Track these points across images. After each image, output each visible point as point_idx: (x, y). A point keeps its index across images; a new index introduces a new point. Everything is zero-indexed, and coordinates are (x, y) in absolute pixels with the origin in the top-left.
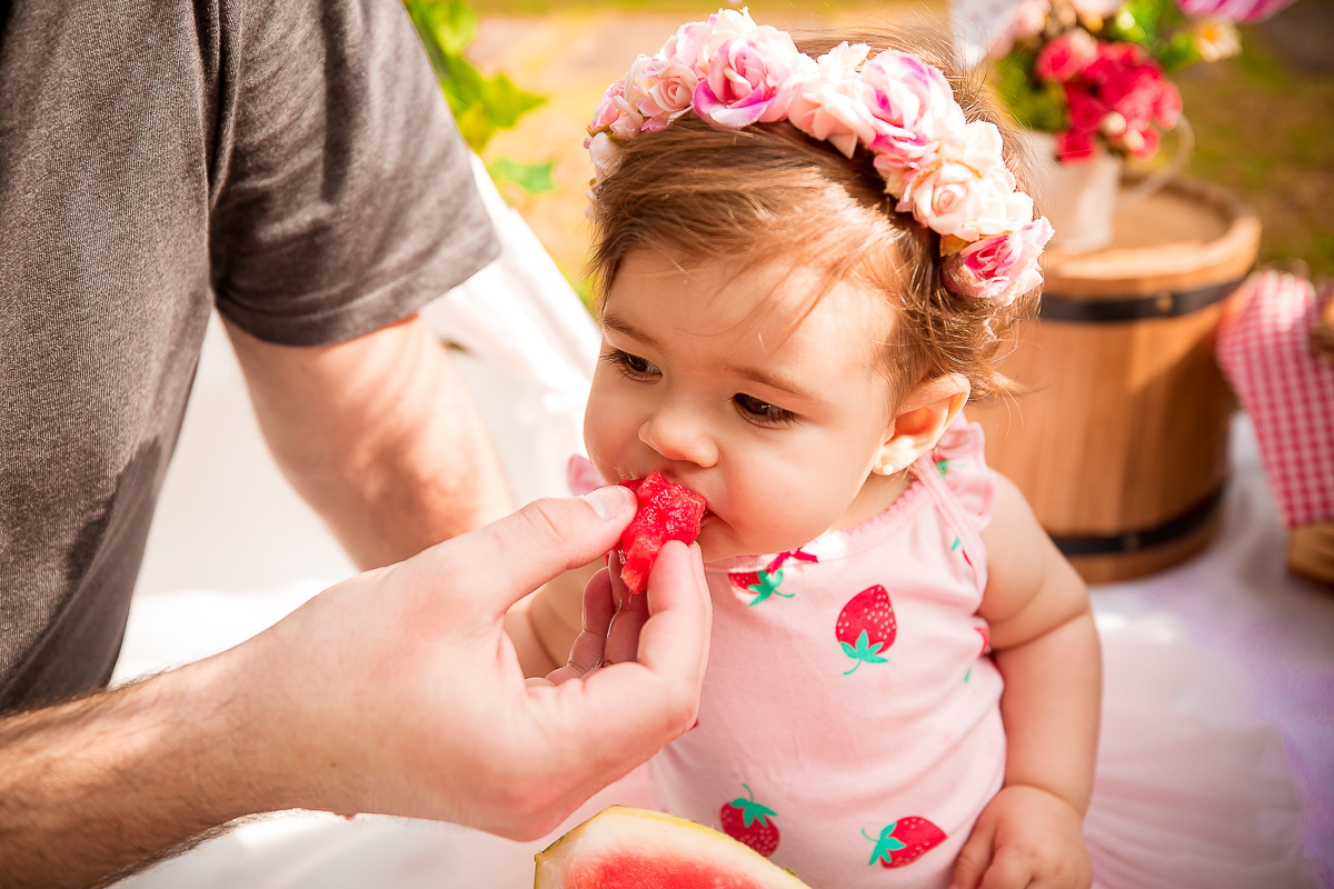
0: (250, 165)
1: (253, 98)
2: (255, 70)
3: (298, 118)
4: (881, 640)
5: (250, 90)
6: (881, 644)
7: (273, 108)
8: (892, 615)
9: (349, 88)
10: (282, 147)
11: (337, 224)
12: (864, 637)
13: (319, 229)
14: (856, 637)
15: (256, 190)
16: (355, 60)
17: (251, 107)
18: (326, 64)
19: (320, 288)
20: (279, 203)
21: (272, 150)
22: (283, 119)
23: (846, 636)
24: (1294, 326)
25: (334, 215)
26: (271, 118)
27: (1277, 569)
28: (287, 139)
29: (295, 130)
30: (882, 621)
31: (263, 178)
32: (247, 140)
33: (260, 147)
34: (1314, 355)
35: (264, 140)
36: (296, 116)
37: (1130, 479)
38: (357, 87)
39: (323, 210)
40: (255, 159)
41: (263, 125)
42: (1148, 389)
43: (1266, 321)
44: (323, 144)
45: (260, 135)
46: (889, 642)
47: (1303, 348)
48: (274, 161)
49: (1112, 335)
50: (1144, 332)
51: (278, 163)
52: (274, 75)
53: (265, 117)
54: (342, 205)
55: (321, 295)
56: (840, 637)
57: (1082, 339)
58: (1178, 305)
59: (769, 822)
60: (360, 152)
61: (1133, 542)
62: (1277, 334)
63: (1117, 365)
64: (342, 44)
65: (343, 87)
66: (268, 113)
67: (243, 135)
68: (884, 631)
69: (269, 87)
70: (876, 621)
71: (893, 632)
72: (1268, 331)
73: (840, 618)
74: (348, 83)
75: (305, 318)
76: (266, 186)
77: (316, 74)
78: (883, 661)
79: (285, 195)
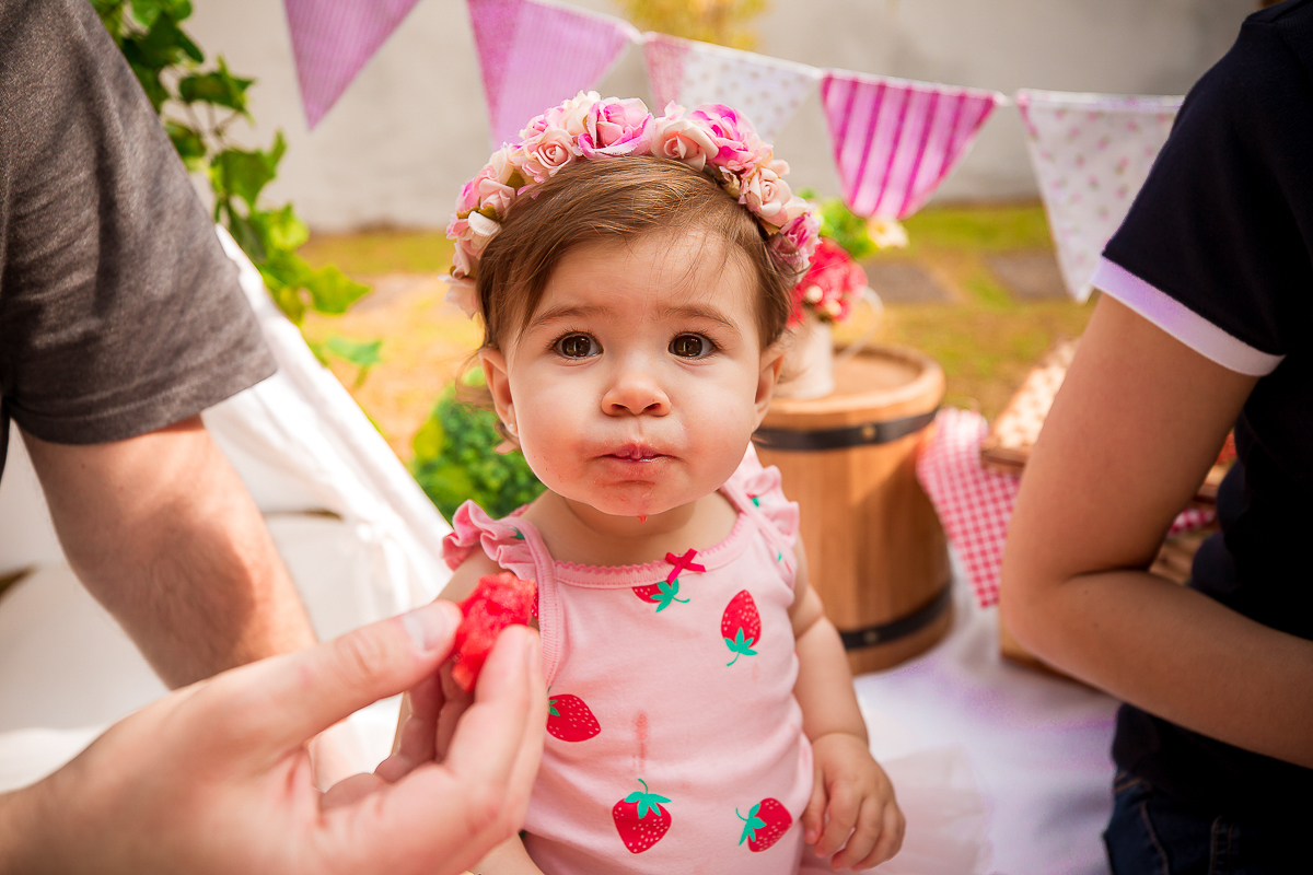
0: (23, 281)
1: (24, 224)
2: (26, 202)
3: (69, 245)
4: (751, 635)
5: (21, 217)
6: (752, 639)
7: (44, 234)
8: (757, 615)
9: (118, 225)
10: (53, 268)
11: (106, 335)
12: (740, 632)
13: (89, 339)
14: (736, 633)
15: (29, 302)
16: (124, 203)
17: (21, 232)
18: (100, 206)
19: (93, 392)
20: (52, 315)
21: (44, 269)
22: (53, 244)
23: (729, 633)
24: (969, 447)
25: (103, 328)
26: (41, 243)
27: (993, 654)
28: (60, 261)
29: (67, 255)
30: (752, 619)
31: (36, 293)
32: (19, 259)
33: (31, 267)
34: (984, 467)
35: (34, 260)
36: (66, 243)
37: (863, 582)
38: (125, 224)
39: (93, 324)
40: (28, 276)
41: (34, 248)
42: (866, 502)
43: (949, 445)
44: (96, 269)
45: (33, 256)
46: (757, 638)
47: (977, 462)
48: (45, 279)
49: (832, 459)
50: (856, 456)
51: (50, 281)
52: (44, 207)
53: (36, 241)
54: (111, 319)
55: (95, 398)
56: (725, 634)
57: (809, 463)
58: (880, 434)
59: (662, 809)
60: (128, 277)
61: (871, 637)
62: (958, 454)
63: (840, 484)
64: (113, 190)
65: (114, 225)
66: (38, 238)
67: (16, 255)
68: (753, 628)
69: (39, 217)
70: (748, 620)
71: (758, 632)
72: (951, 452)
73: (724, 619)
74: (118, 221)
75: (80, 419)
76: (38, 300)
77: (89, 213)
78: (754, 653)
79: (58, 309)
